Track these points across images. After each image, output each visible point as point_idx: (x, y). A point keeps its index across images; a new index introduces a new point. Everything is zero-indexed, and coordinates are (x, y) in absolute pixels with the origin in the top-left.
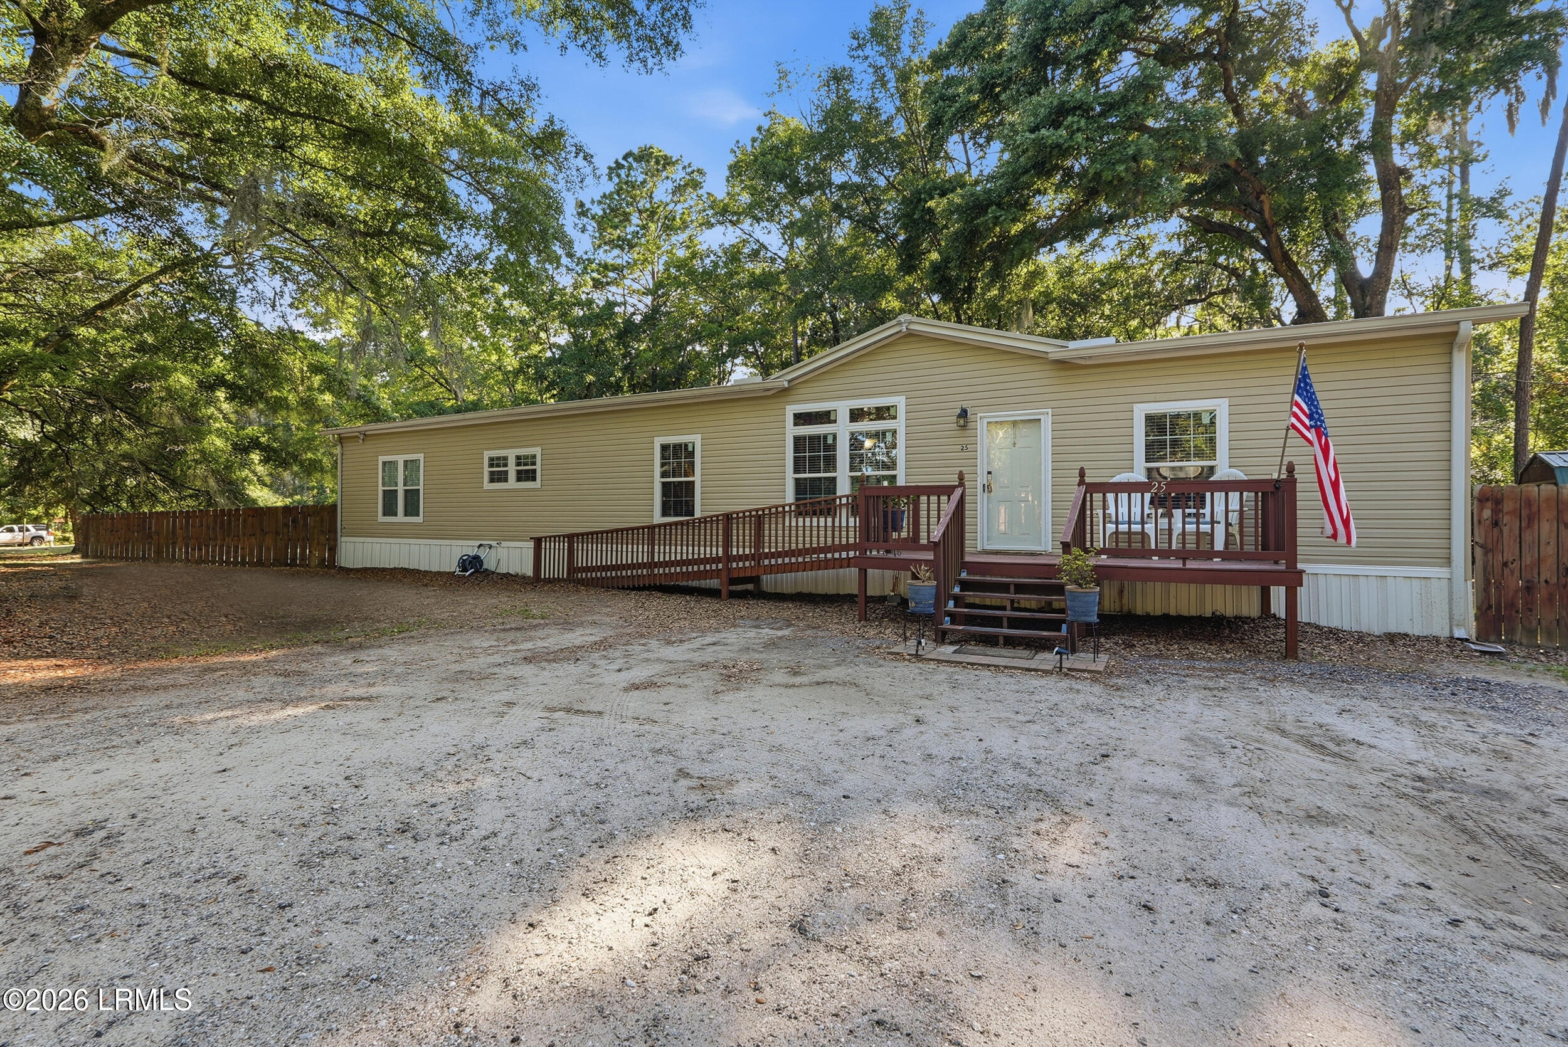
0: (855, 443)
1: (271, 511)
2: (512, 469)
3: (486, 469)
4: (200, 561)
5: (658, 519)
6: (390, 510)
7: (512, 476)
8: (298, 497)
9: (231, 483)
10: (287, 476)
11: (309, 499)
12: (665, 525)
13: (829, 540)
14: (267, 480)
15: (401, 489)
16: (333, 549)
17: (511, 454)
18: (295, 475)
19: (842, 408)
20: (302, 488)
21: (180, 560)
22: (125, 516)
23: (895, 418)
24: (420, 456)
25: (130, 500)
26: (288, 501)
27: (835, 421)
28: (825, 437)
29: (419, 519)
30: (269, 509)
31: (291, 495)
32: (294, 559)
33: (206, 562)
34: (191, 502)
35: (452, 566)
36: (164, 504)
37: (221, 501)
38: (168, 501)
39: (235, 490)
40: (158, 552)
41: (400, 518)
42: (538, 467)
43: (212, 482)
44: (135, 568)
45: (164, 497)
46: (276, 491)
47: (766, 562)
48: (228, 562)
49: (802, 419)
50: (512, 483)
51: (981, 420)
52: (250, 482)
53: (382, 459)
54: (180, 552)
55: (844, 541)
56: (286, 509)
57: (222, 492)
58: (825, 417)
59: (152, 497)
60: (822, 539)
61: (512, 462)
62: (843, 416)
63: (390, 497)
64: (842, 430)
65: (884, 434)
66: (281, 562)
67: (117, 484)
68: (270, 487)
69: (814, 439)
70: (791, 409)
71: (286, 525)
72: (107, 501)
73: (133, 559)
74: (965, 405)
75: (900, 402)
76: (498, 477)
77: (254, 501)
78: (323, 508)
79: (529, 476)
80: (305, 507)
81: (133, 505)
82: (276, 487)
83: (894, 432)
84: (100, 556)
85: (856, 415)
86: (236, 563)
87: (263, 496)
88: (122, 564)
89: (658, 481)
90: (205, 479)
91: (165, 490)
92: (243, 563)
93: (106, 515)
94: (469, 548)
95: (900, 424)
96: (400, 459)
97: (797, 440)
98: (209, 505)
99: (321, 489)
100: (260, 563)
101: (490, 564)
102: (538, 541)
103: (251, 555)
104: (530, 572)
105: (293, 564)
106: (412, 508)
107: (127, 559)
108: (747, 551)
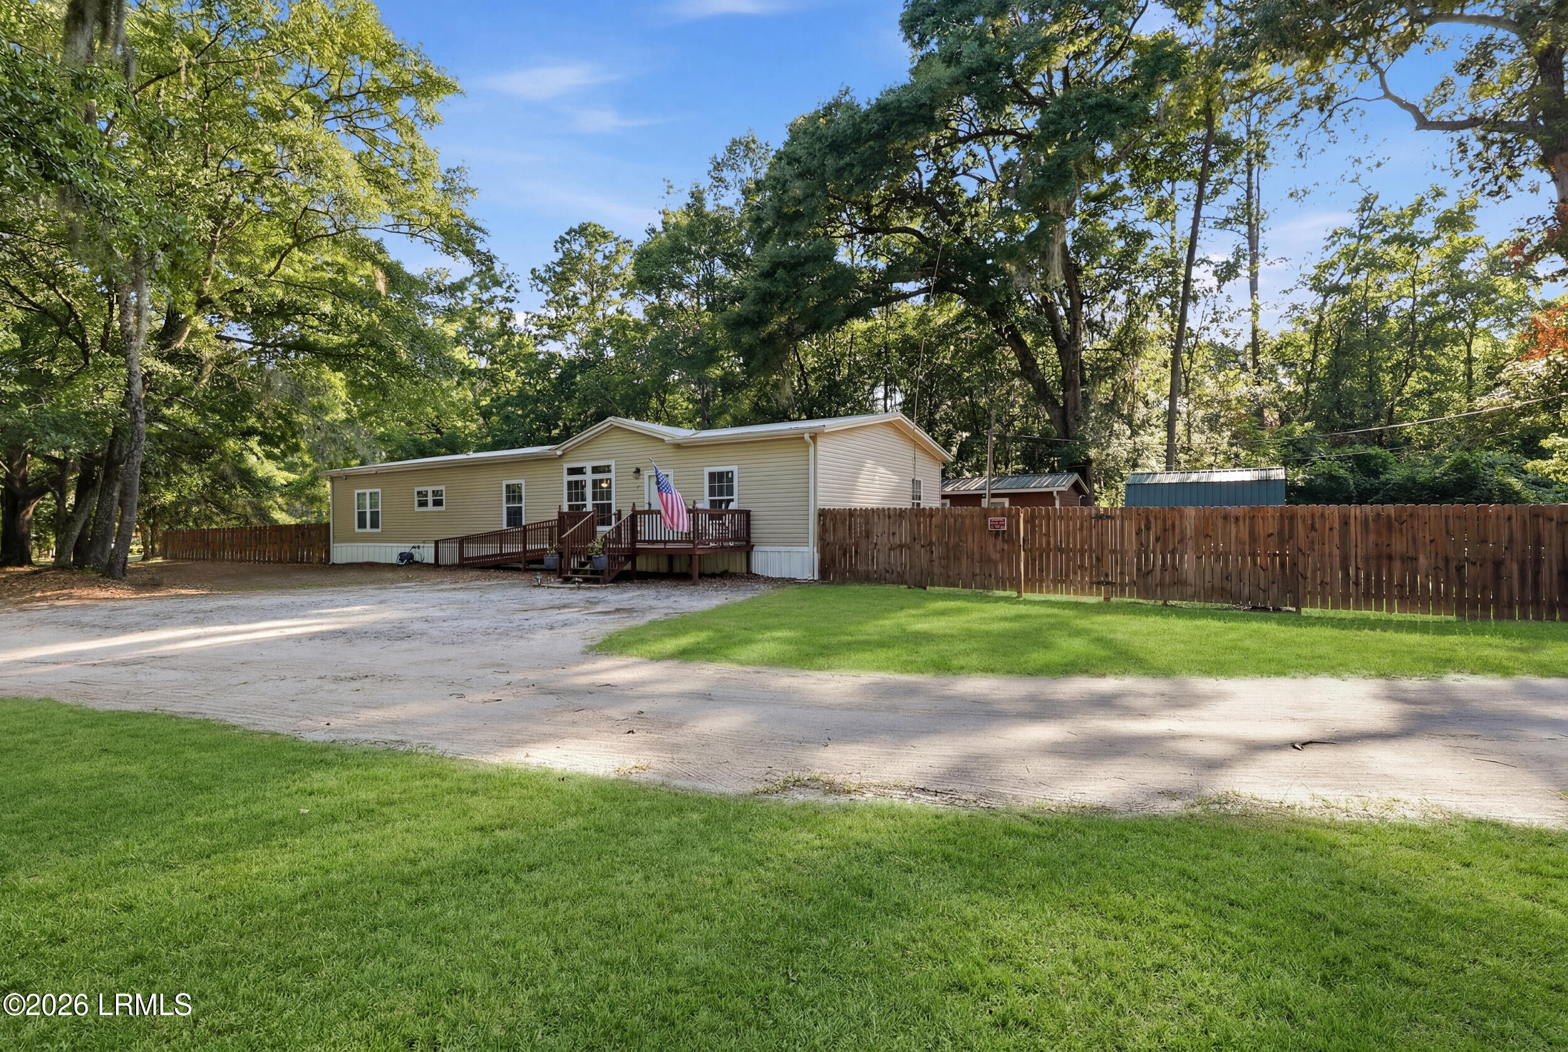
0: (595, 483)
1: (287, 527)
2: (430, 499)
3: (416, 499)
4: (241, 560)
5: (503, 528)
6: (362, 524)
7: (430, 503)
8: (304, 518)
9: (261, 509)
10: (298, 505)
11: (311, 519)
12: (507, 532)
14: (285, 507)
15: (368, 510)
16: (328, 552)
17: (430, 489)
18: (303, 504)
19: (588, 466)
20: (307, 512)
21: (228, 560)
22: (192, 531)
23: (610, 471)
24: (379, 490)
25: (195, 521)
26: (298, 521)
27: (585, 473)
28: (581, 482)
29: (379, 530)
30: (286, 526)
31: (300, 517)
32: (302, 559)
33: (245, 561)
34: (235, 522)
35: (394, 559)
36: (217, 523)
37: (255, 521)
38: (220, 521)
39: (263, 514)
40: (214, 555)
41: (368, 529)
42: (444, 498)
43: (249, 509)
44: (198, 566)
45: (218, 519)
46: (291, 515)
48: (259, 561)
49: (570, 471)
50: (430, 507)
51: (646, 473)
52: (274, 509)
53: (357, 491)
54: (228, 554)
56: (297, 525)
57: (256, 516)
58: (581, 471)
59: (209, 519)
61: (430, 494)
62: (589, 470)
63: (362, 515)
64: (589, 478)
65: (606, 480)
66: (294, 560)
67: (186, 511)
68: (287, 512)
69: (576, 483)
70: (566, 466)
71: (297, 537)
72: (179, 522)
73: (197, 560)
74: (638, 466)
75: (612, 463)
76: (423, 504)
77: (276, 521)
78: (322, 525)
79: (438, 503)
80: (310, 525)
81: (197, 524)
82: (290, 512)
83: (610, 480)
84: (174, 557)
85: (595, 470)
86: (264, 562)
87: (282, 518)
88: (190, 563)
89: (505, 506)
90: (244, 507)
91: (217, 514)
92: (269, 561)
93: (178, 531)
94: (406, 548)
95: (613, 475)
96: (368, 491)
97: (569, 483)
98: (247, 523)
99: (320, 513)
100: (280, 561)
101: (417, 558)
102: (437, 543)
103: (274, 556)
104: (432, 561)
105: (302, 562)
106: (375, 524)
107: (193, 559)
108: (521, 546)
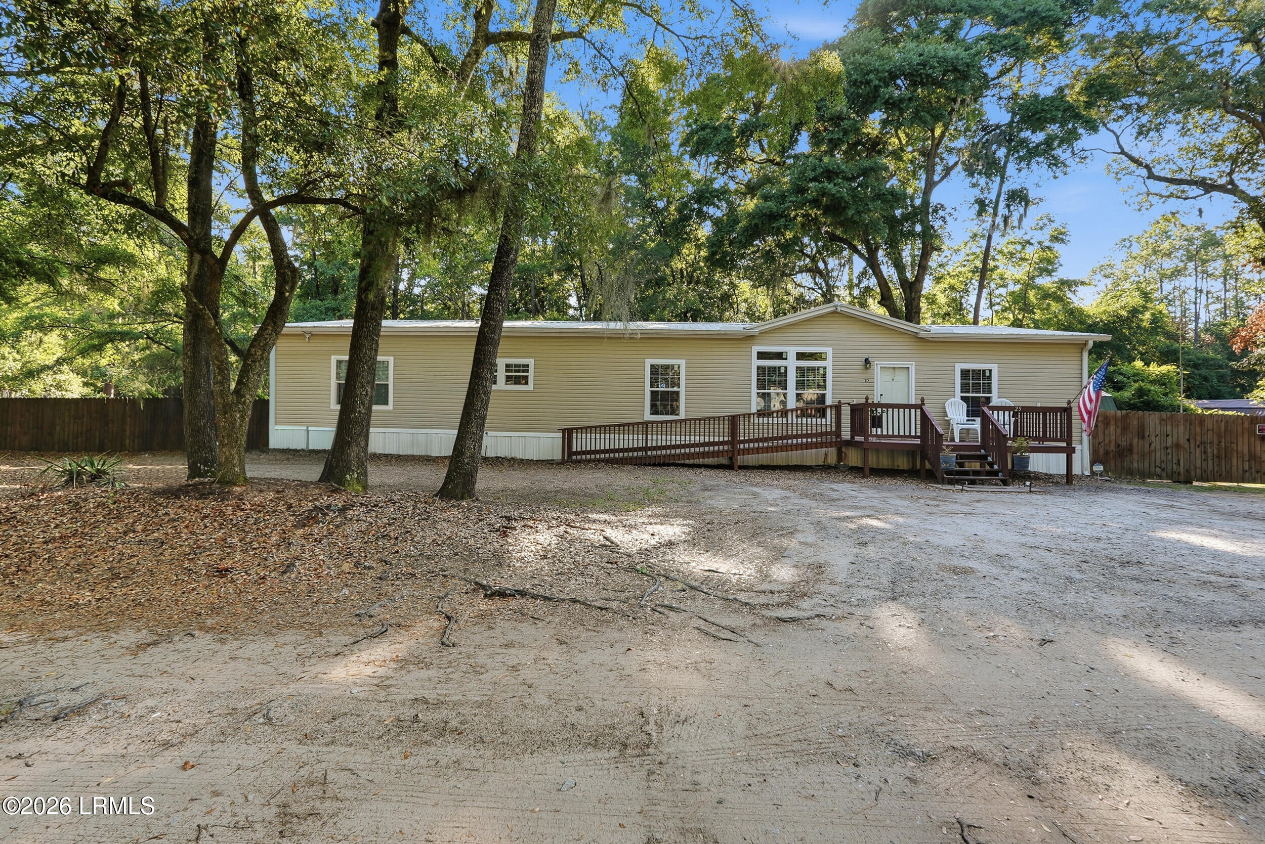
0: (800, 371)
2: (501, 374)
5: (648, 417)
7: (501, 380)
12: (653, 422)
13: (785, 432)
17: (501, 363)
19: (791, 351)
23: (825, 359)
24: (389, 358)
27: (786, 359)
28: (779, 368)
42: (530, 374)
47: (742, 446)
49: (762, 356)
50: (501, 385)
51: (877, 365)
53: (336, 357)
55: (795, 433)
58: (779, 356)
60: (780, 431)
61: (501, 368)
62: (792, 356)
64: (791, 364)
65: (818, 369)
69: (773, 370)
70: (756, 349)
74: (868, 356)
75: (829, 351)
79: (516, 380)
83: (825, 368)
85: (801, 356)
89: (648, 390)
95: (829, 363)
97: (760, 368)
108: (726, 439)
